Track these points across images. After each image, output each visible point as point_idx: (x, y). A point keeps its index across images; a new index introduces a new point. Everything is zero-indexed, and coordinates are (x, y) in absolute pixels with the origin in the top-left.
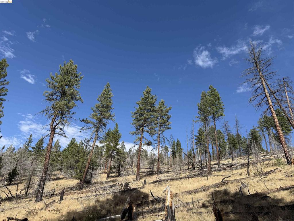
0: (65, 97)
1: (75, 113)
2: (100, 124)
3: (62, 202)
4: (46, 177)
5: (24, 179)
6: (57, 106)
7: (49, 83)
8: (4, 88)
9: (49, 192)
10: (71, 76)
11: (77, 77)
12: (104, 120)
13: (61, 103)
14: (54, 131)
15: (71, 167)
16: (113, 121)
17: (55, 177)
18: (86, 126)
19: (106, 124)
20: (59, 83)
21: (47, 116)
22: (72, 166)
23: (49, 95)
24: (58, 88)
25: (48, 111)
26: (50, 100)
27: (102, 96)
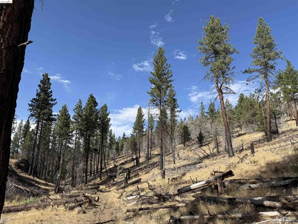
0: (220, 56)
1: (235, 67)
2: (267, 68)
3: (255, 155)
4: (230, 134)
5: (210, 140)
6: (215, 68)
7: (201, 49)
8: (169, 70)
9: (237, 148)
10: (217, 32)
11: (223, 30)
12: (269, 62)
13: (218, 62)
14: (221, 91)
15: (249, 122)
16: (282, 59)
17: (237, 134)
18: (251, 76)
19: (274, 65)
20: (208, 45)
21: (210, 80)
22: (250, 120)
23: (204, 60)
24: (210, 50)
25: (209, 76)
26: (206, 65)
27: (258, 37)
